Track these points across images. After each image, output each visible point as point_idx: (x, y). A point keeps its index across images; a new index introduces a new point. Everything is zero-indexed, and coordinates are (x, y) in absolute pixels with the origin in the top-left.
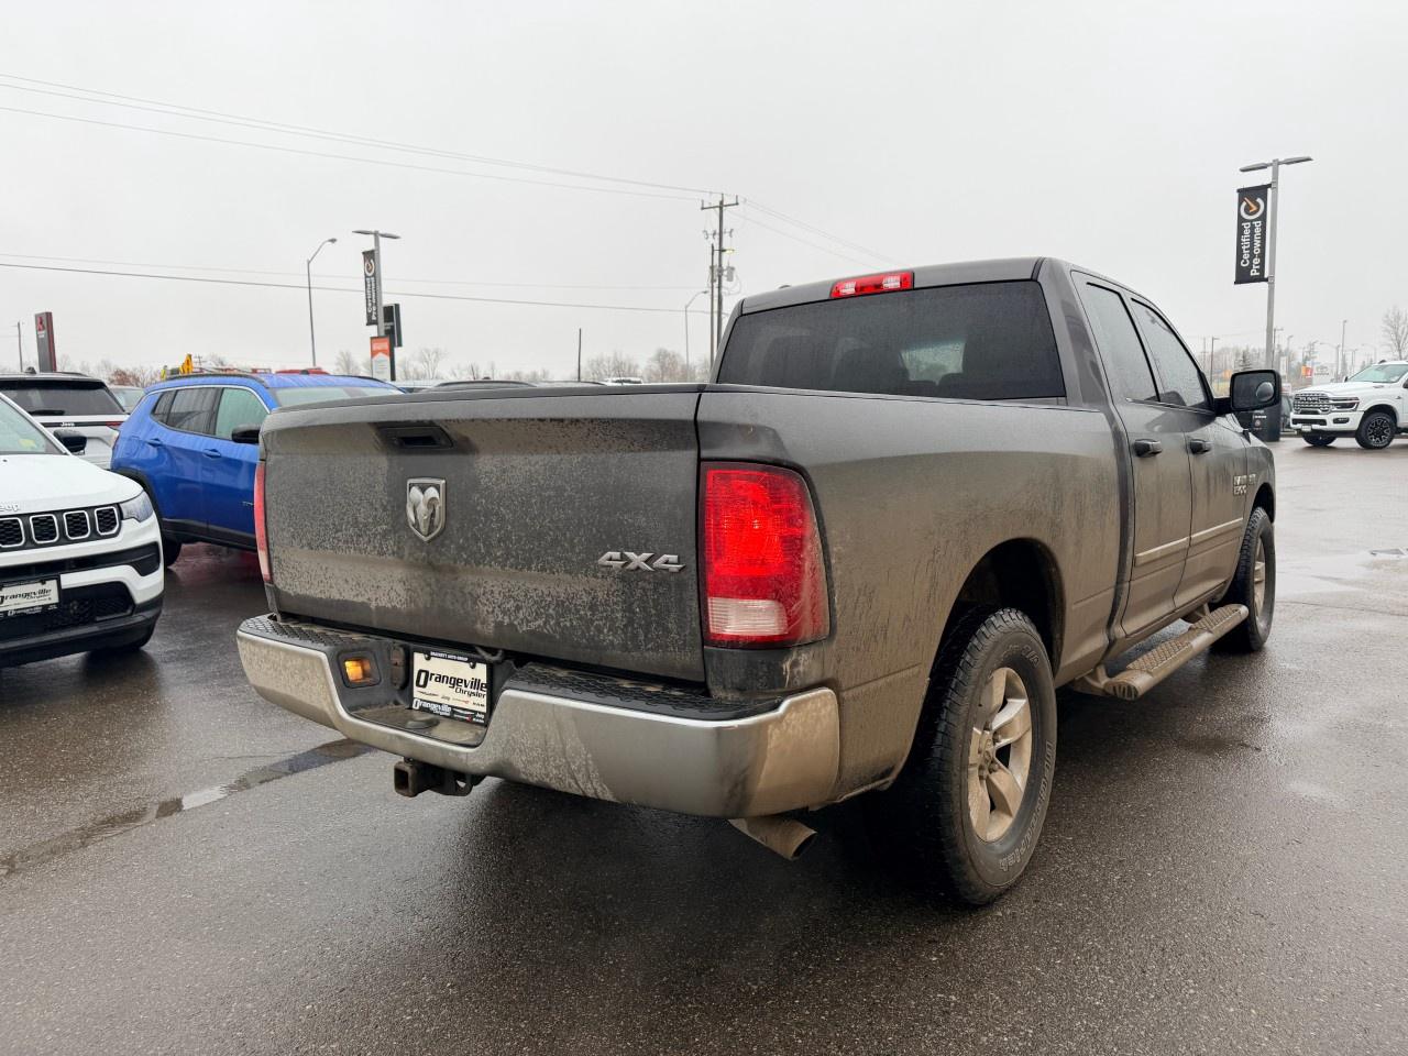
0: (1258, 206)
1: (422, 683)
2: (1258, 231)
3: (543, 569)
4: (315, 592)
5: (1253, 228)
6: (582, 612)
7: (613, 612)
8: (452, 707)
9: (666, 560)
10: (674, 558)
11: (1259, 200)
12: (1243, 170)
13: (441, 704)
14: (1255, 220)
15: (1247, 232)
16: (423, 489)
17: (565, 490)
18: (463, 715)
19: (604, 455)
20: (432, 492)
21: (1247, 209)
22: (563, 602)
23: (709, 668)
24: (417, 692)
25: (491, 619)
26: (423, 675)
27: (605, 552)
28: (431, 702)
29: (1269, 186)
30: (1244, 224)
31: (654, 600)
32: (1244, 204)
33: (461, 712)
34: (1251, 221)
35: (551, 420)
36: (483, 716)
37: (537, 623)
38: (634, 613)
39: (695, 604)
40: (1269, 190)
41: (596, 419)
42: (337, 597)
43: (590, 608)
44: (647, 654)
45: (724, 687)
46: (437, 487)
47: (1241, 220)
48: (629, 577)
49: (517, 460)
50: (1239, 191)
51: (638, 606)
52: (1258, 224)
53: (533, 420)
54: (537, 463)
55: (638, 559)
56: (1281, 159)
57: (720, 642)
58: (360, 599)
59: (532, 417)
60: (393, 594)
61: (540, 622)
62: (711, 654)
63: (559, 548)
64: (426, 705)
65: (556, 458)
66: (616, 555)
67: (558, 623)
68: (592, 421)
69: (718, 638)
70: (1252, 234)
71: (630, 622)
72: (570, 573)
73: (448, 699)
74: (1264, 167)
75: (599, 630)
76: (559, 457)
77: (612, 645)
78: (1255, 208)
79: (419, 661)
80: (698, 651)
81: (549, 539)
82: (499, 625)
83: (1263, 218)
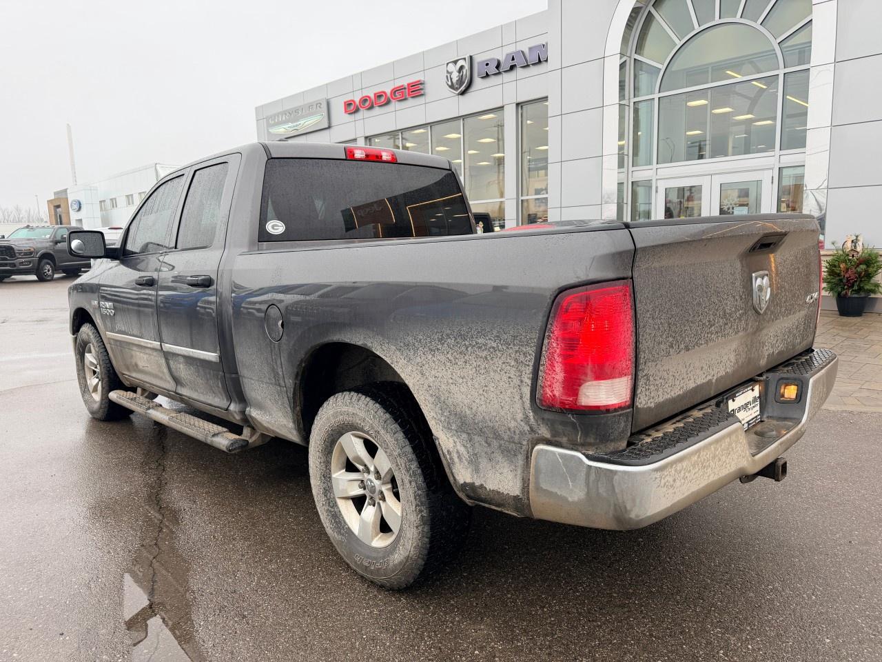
3: (794, 313)
8: (747, 423)
25: (767, 353)
33: (751, 422)
42: (692, 386)
54: (792, 255)
55: (813, 296)
66: (810, 297)
72: (799, 311)
82: (769, 355)
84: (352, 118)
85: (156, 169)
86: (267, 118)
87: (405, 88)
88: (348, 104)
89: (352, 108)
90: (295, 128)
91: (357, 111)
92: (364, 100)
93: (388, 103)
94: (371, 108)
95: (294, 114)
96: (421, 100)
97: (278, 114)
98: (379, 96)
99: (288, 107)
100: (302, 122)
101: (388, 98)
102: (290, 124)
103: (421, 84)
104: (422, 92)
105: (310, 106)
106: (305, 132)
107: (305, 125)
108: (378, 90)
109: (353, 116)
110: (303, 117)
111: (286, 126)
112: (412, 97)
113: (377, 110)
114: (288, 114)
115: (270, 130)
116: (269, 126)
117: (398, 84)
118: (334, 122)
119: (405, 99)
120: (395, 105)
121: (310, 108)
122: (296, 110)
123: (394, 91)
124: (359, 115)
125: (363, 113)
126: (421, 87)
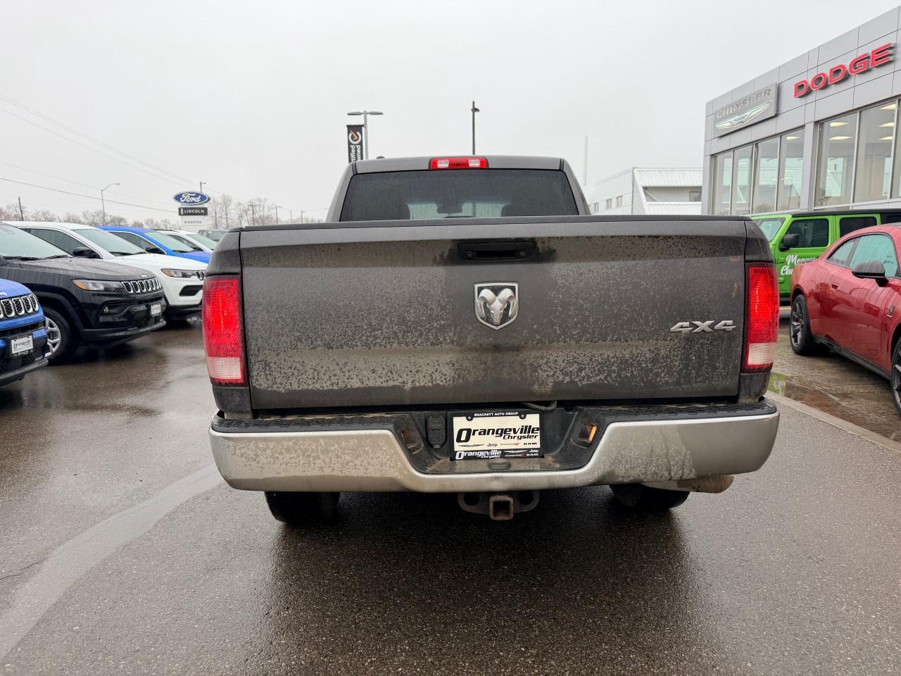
0: (357, 136)
1: (463, 438)
2: (359, 151)
3: (618, 339)
4: (325, 384)
5: (356, 149)
6: (644, 365)
7: (672, 361)
8: (502, 450)
9: (726, 324)
10: (730, 322)
11: (358, 133)
12: (349, 114)
13: (489, 451)
14: (357, 144)
15: (353, 151)
16: (496, 291)
17: (641, 285)
18: (514, 454)
19: (673, 260)
20: (506, 293)
21: (353, 137)
22: (627, 361)
23: (743, 386)
24: (458, 447)
25: (550, 380)
26: (464, 433)
27: (677, 323)
28: (477, 451)
29: (363, 126)
30: (351, 146)
31: (708, 351)
32: (351, 134)
33: (513, 452)
34: (355, 145)
35: (650, 236)
36: (537, 451)
37: (598, 378)
38: (690, 360)
39: (740, 349)
40: (363, 128)
41: (684, 236)
42: (358, 385)
43: (652, 362)
44: (695, 385)
45: (750, 396)
46: (513, 289)
47: (350, 144)
48: (691, 338)
49: (594, 265)
50: (348, 126)
51: (695, 355)
52: (359, 147)
53: (634, 236)
54: (613, 267)
55: (704, 325)
56: (368, 112)
57: (752, 370)
58: (391, 384)
59: (634, 234)
60: (436, 375)
61: (602, 377)
62: (745, 378)
63: (634, 324)
64: (471, 454)
65: (631, 263)
66: (687, 324)
67: (619, 375)
68: (681, 237)
69: (752, 368)
70: (356, 152)
71: (686, 366)
72: (642, 340)
73: (496, 445)
74: (359, 114)
75: (657, 375)
76: (634, 262)
77: (666, 382)
78: (356, 138)
79: (459, 423)
80: (736, 378)
81: (626, 318)
82: (555, 384)
83: (361, 144)
84: (803, 101)
85: (633, 173)
86: (715, 114)
87: (868, 57)
88: (800, 86)
89: (803, 90)
90: (741, 120)
91: (809, 92)
92: (818, 79)
93: (846, 78)
94: (826, 87)
95: (741, 105)
96: (890, 68)
97: (725, 108)
98: (836, 71)
99: (737, 98)
100: (748, 113)
101: (847, 72)
102: (737, 117)
103: (891, 48)
104: (891, 58)
105: (758, 94)
106: (752, 123)
107: (752, 114)
108: (834, 64)
109: (804, 99)
110: (750, 107)
111: (732, 120)
112: (877, 67)
113: (833, 89)
114: (735, 106)
115: (717, 126)
116: (717, 121)
117: (861, 52)
118: (783, 108)
119: (868, 70)
120: (856, 80)
121: (757, 97)
122: (744, 101)
123: (854, 64)
124: (811, 98)
125: (817, 95)
126: (890, 52)
